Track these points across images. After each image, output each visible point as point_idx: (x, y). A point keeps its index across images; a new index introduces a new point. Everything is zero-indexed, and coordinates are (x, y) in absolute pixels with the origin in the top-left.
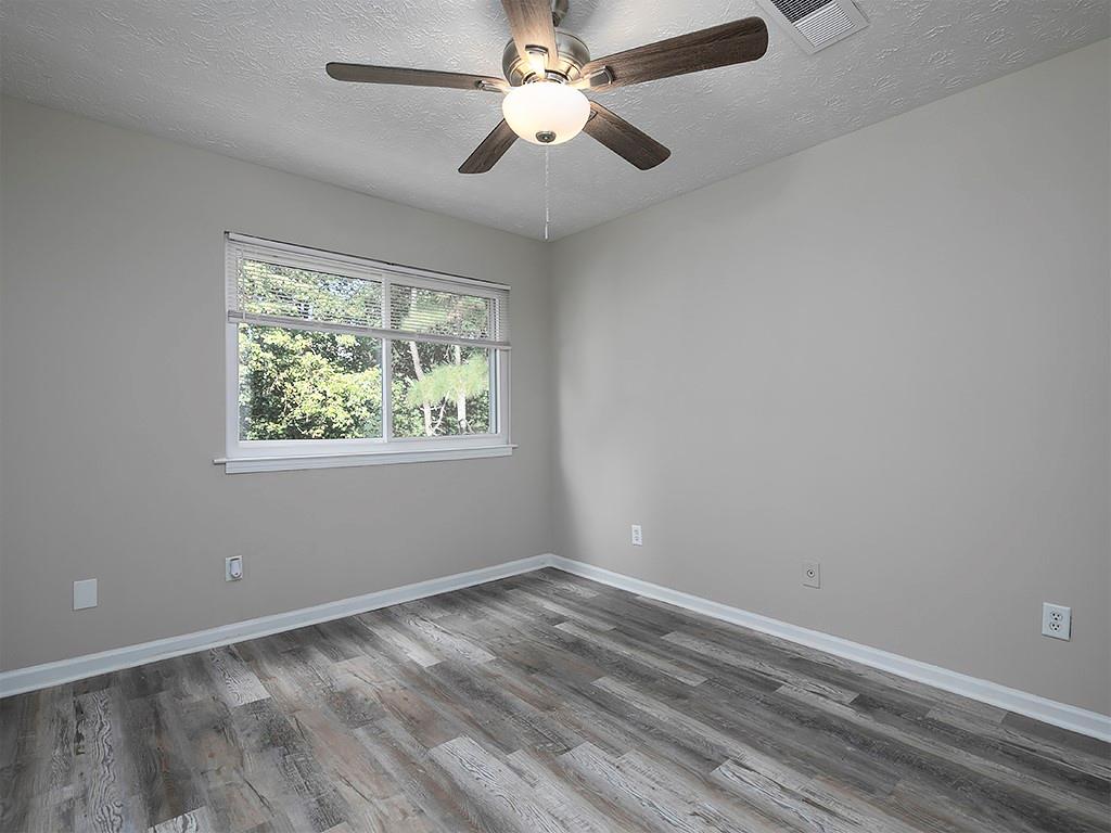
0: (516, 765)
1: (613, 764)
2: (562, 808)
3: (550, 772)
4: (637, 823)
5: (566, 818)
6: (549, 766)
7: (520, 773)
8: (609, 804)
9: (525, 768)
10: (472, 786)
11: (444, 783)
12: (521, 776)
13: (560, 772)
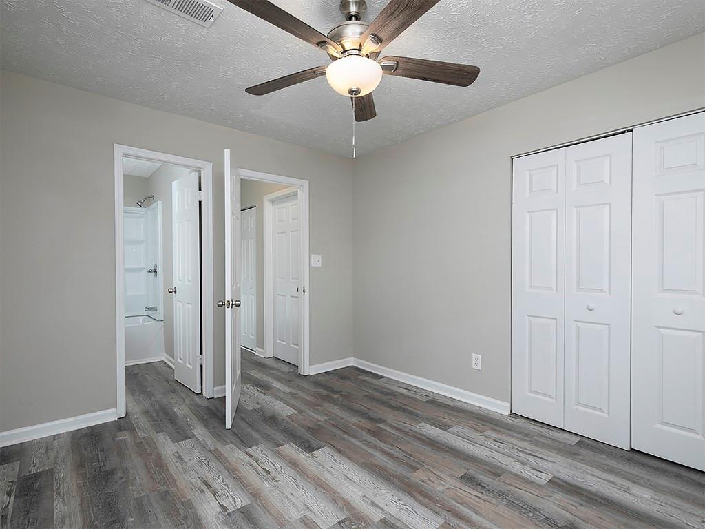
0: (377, 509)
1: (310, 510)
2: (348, 484)
3: (354, 505)
4: (309, 477)
5: (345, 480)
6: (355, 510)
7: (373, 504)
8: (321, 486)
9: (370, 507)
10: (401, 495)
11: (420, 498)
12: (372, 502)
13: (348, 505)
